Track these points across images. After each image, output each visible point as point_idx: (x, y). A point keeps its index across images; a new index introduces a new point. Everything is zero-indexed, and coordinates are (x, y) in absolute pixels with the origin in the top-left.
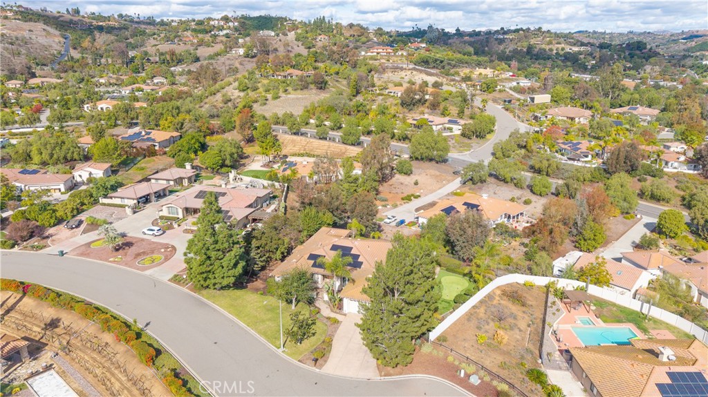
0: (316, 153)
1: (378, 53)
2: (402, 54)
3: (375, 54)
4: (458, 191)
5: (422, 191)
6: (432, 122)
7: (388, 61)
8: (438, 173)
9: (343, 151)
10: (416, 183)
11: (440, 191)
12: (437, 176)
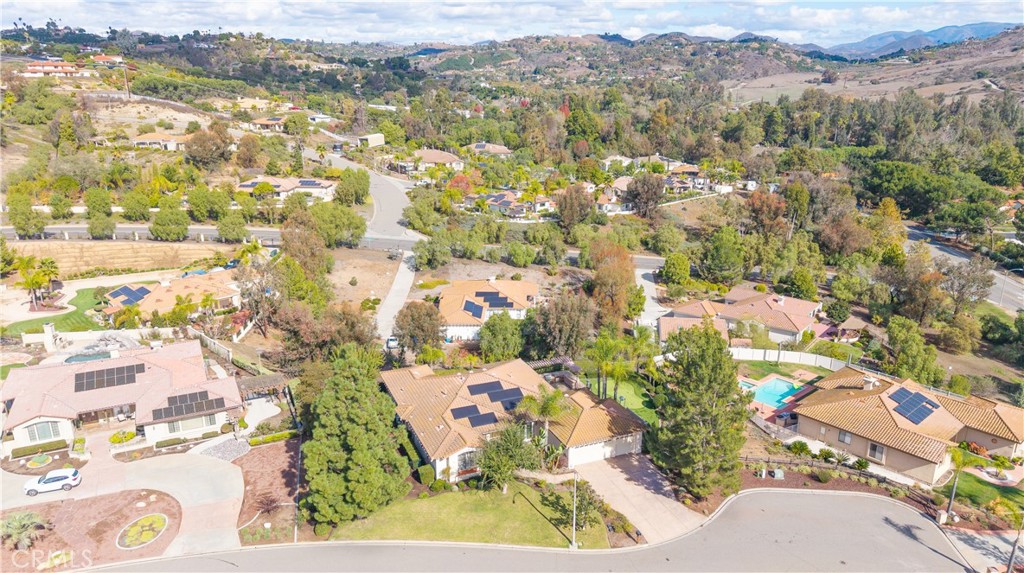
0: (117, 266)
1: (47, 73)
2: (93, 75)
3: (42, 75)
4: (421, 282)
5: (372, 292)
6: (278, 186)
7: (78, 87)
8: (370, 263)
9: (172, 254)
10: (353, 283)
11: (395, 287)
12: (371, 267)
